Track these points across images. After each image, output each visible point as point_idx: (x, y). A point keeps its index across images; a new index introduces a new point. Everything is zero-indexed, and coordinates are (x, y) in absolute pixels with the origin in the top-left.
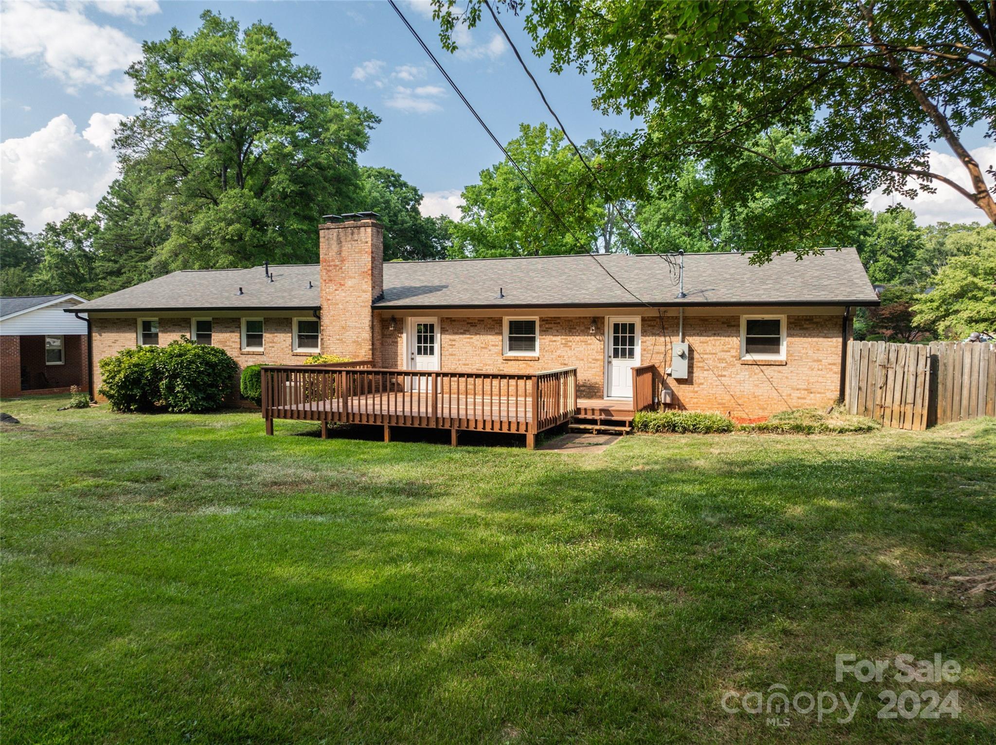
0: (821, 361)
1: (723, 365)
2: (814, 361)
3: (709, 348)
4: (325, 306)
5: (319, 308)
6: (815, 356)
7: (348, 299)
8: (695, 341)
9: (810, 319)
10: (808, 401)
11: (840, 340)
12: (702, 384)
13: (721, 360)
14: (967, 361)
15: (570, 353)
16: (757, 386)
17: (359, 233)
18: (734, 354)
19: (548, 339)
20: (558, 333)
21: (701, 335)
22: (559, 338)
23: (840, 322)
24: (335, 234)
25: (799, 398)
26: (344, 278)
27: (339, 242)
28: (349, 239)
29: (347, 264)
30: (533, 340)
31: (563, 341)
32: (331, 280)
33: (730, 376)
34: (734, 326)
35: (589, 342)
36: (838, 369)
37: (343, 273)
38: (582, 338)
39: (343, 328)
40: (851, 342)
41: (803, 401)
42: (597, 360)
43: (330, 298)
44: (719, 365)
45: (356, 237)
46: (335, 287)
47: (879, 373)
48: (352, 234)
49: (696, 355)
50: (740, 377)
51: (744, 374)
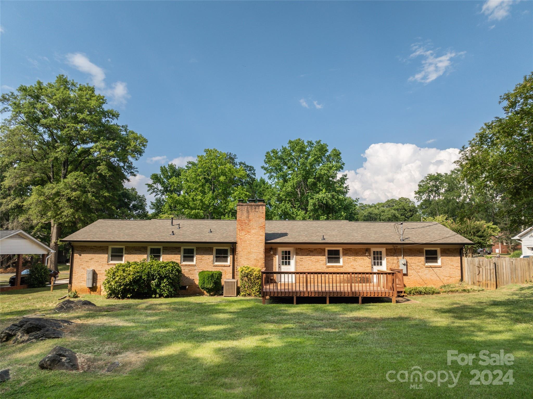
0: (453, 265)
1: (419, 268)
2: (451, 265)
3: (413, 261)
4: (239, 242)
5: (235, 243)
6: (451, 264)
7: (252, 239)
8: (408, 258)
9: (448, 250)
10: (450, 281)
11: (459, 257)
12: (411, 275)
13: (418, 266)
14: (504, 264)
15: (356, 264)
16: (432, 276)
17: (259, 209)
18: (423, 263)
19: (346, 258)
20: (351, 255)
21: (410, 256)
22: (351, 257)
23: (459, 250)
24: (246, 208)
25: (447, 280)
26: (250, 229)
27: (248, 212)
28: (253, 211)
29: (251, 223)
30: (339, 258)
31: (354, 259)
32: (243, 230)
33: (422, 272)
34: (422, 252)
35: (365, 259)
36: (460, 268)
37: (249, 226)
38: (362, 257)
39: (249, 252)
40: (463, 258)
41: (449, 281)
42: (369, 267)
43: (242, 238)
44: (417, 268)
45: (257, 210)
46: (245, 233)
47: (477, 269)
48: (255, 209)
49: (408, 264)
50: (426, 272)
51: (427, 271)
